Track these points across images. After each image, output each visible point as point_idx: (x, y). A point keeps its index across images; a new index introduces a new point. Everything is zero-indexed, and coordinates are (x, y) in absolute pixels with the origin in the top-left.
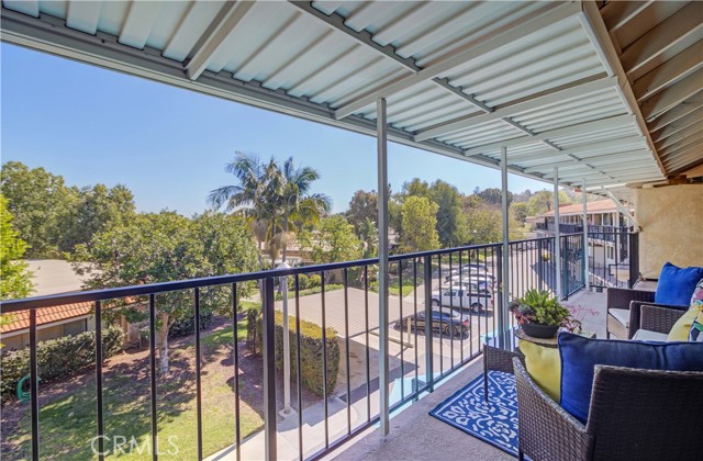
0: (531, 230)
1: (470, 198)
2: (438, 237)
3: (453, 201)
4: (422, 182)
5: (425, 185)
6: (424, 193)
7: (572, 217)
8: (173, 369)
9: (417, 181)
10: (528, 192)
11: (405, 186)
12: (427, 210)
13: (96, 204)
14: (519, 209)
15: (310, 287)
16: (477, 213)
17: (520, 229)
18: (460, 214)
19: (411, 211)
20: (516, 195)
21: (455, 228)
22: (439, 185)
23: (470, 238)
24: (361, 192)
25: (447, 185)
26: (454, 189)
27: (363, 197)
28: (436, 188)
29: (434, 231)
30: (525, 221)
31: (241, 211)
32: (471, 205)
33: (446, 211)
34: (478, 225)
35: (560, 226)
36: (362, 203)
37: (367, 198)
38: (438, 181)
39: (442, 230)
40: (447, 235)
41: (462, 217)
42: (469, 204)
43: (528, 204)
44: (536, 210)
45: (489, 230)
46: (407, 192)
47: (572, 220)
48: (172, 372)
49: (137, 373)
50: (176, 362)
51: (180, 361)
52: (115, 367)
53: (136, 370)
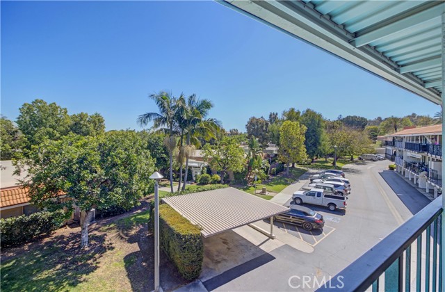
0: (381, 146)
1: (333, 123)
2: (306, 150)
3: (318, 124)
4: (296, 111)
5: (298, 113)
6: (297, 119)
7: (417, 137)
8: (93, 242)
9: (292, 110)
10: (379, 119)
11: (284, 114)
12: (298, 131)
13: (81, 124)
14: (372, 131)
15: (211, 183)
16: (338, 132)
17: (372, 145)
18: (324, 134)
19: (286, 132)
20: (370, 121)
21: (320, 144)
22: (309, 113)
23: (331, 151)
24: (254, 118)
25: (315, 113)
26: (320, 116)
27: (254, 121)
28: (306, 115)
29: (303, 146)
30: (376, 139)
31: (162, 130)
32: (333, 127)
33: (314, 131)
34: (338, 142)
35: (406, 144)
36: (254, 126)
37: (257, 122)
38: (308, 110)
39: (310, 145)
40: (314, 148)
41: (325, 136)
42: (332, 126)
43: (379, 127)
44: (385, 132)
45: (346, 145)
46: (285, 118)
47: (417, 140)
48: (91, 245)
49: (68, 244)
50: (97, 237)
51: (100, 236)
52: (56, 238)
53: (68, 241)
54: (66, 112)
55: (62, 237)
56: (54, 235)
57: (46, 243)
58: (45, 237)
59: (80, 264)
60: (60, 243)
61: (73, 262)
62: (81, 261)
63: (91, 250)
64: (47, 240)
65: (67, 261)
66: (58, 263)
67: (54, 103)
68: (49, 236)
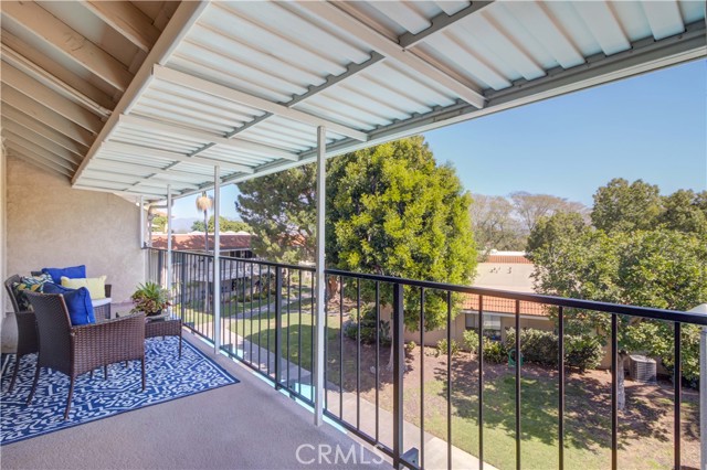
8: (635, 412)
48: (631, 414)
49: (598, 394)
50: (646, 408)
51: (653, 410)
52: (587, 379)
53: (601, 391)
54: (657, 192)
55: (596, 382)
56: (587, 375)
57: (574, 380)
58: (576, 371)
59: (600, 427)
60: (589, 388)
61: (593, 420)
62: (602, 425)
63: (627, 420)
64: (576, 376)
65: (586, 414)
66: (574, 409)
67: (639, 181)
68: (580, 373)
